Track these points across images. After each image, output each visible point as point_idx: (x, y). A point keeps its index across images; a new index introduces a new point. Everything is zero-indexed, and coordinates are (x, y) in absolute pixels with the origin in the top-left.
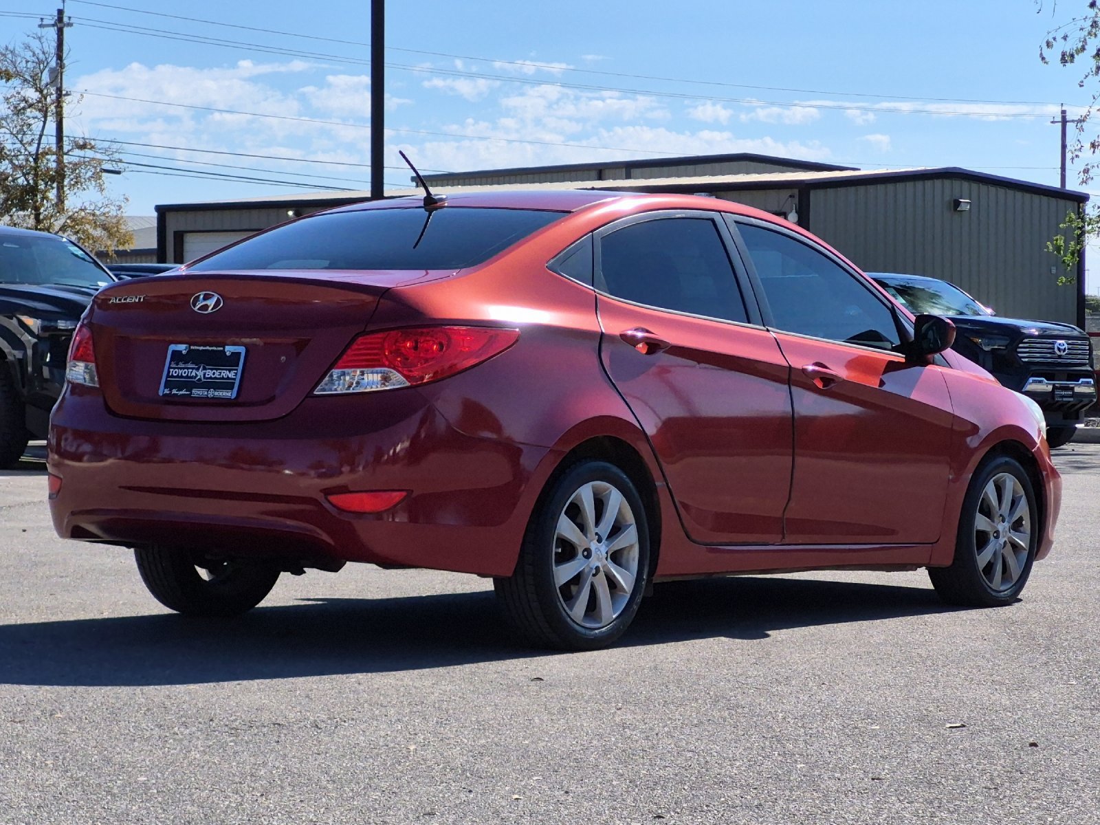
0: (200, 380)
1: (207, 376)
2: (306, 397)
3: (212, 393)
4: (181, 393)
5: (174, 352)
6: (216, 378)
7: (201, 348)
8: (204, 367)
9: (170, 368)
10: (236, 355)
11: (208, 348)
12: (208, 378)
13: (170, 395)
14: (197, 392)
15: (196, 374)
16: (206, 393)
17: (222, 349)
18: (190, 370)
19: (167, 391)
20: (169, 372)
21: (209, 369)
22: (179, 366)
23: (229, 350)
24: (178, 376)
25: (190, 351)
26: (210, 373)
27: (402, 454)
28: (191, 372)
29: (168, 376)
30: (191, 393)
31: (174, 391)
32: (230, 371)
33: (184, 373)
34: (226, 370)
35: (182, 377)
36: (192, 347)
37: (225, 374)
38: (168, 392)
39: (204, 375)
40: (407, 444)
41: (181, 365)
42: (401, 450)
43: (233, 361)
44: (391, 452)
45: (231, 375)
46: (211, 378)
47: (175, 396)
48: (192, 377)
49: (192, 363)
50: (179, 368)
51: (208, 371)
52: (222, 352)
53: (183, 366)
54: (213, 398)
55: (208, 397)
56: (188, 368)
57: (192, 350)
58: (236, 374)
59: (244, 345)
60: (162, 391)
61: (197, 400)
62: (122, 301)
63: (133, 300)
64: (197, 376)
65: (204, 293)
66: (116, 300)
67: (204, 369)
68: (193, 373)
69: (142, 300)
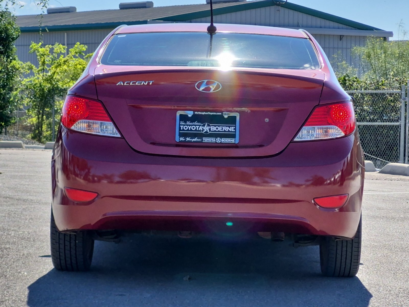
0: (206, 132)
1: (212, 130)
2: (290, 142)
3: (218, 140)
4: (193, 140)
5: (181, 115)
6: (219, 131)
7: (203, 113)
8: (207, 124)
9: (180, 125)
11: (209, 113)
12: (212, 131)
13: (185, 141)
14: (206, 140)
15: (203, 129)
16: (214, 140)
17: (220, 114)
18: (197, 127)
19: (182, 139)
20: (180, 128)
21: (212, 126)
22: (187, 124)
23: (227, 115)
24: (188, 130)
25: (194, 115)
26: (213, 128)
27: (338, 179)
28: (199, 128)
29: (180, 129)
30: (202, 140)
31: (188, 139)
32: (229, 126)
33: (194, 128)
34: (227, 126)
35: (191, 130)
36: (196, 113)
37: (226, 128)
38: (184, 140)
39: (210, 129)
40: (340, 174)
42: (338, 178)
43: (232, 120)
44: (333, 179)
45: (232, 129)
46: (215, 131)
47: (190, 142)
48: (200, 131)
49: (198, 122)
50: (187, 125)
51: (212, 127)
52: (222, 116)
53: (191, 124)
54: (221, 143)
55: (216, 143)
56: (195, 125)
57: (196, 115)
58: (235, 129)
59: (237, 112)
60: (178, 139)
61: (208, 145)
62: (131, 84)
63: (142, 84)
64: (203, 130)
65: (206, 80)
66: (124, 84)
67: (208, 125)
68: (201, 128)
69: (151, 84)
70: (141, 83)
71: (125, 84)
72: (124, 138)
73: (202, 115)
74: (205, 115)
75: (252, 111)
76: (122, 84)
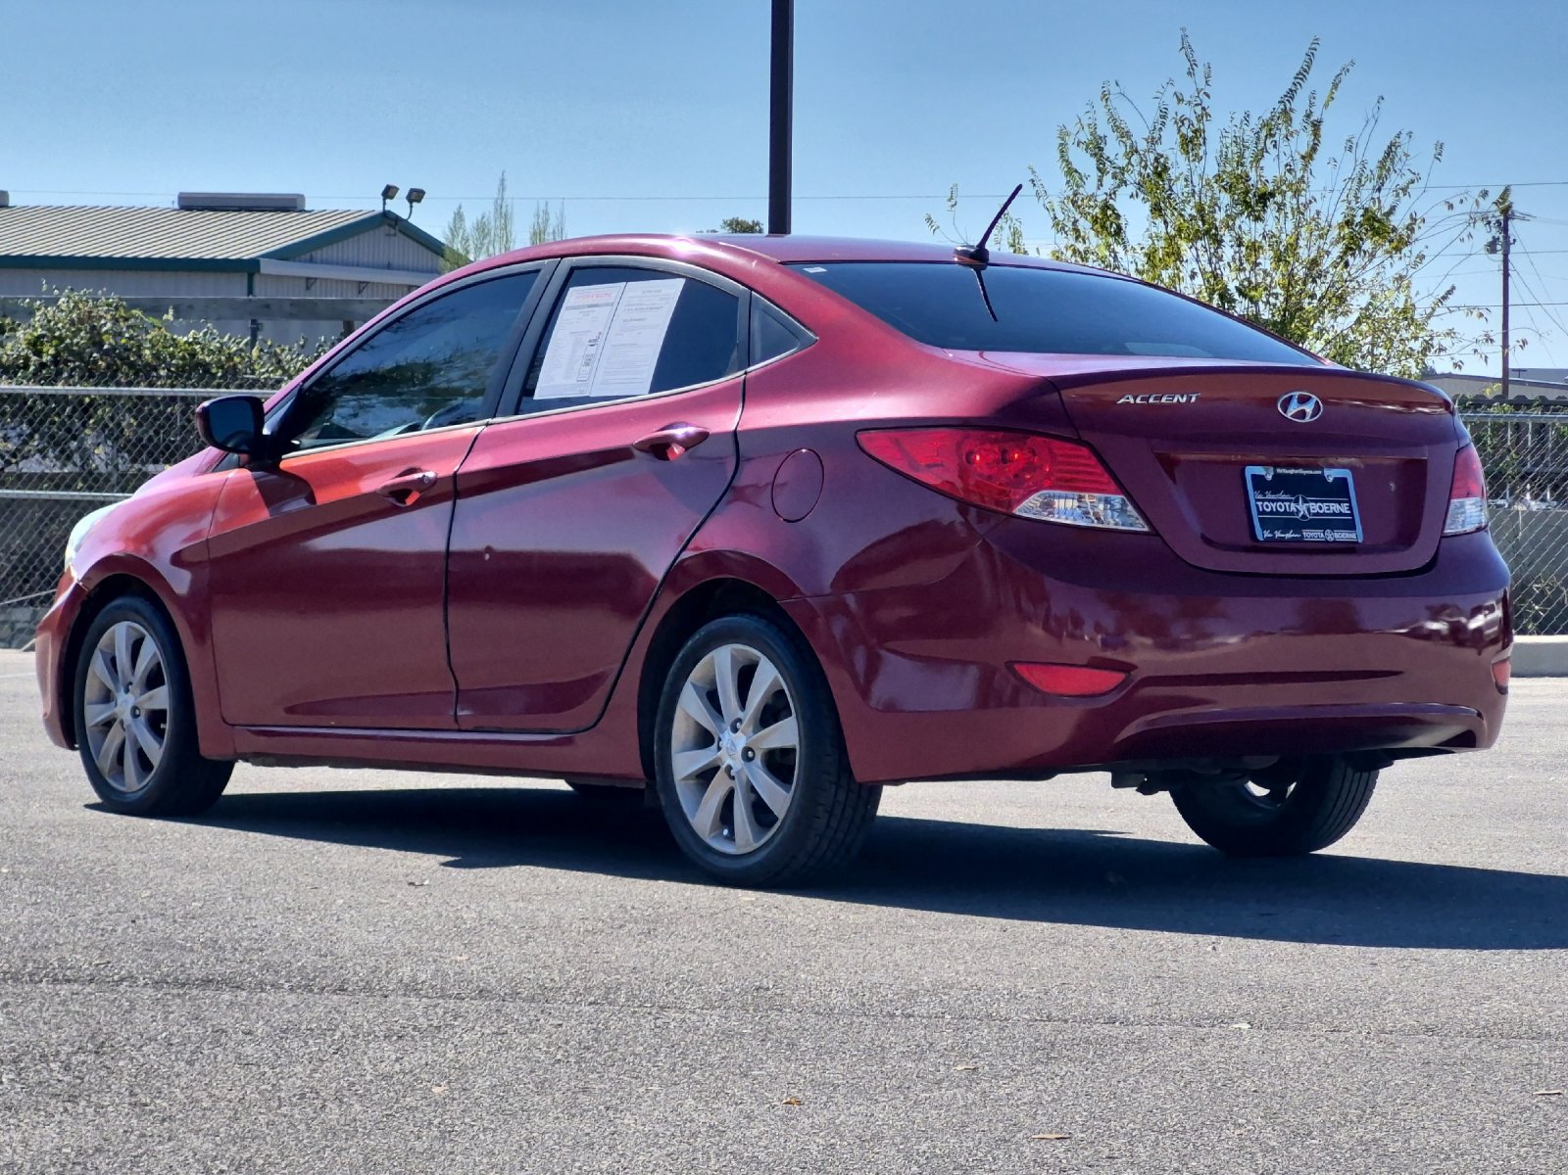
0: (1304, 516)
1: (1312, 511)
2: (1441, 537)
3: (1331, 535)
4: (1288, 535)
5: (1253, 476)
6: (1324, 514)
7: (1292, 471)
8: (1303, 498)
9: (1256, 500)
10: (1342, 483)
11: (1300, 471)
12: (1314, 514)
13: (1275, 539)
14: (1311, 535)
15: (1296, 508)
16: (1322, 535)
17: (1320, 472)
18: (1287, 504)
19: (1268, 534)
20: (1258, 507)
21: (1312, 501)
22: (1267, 497)
23: (1331, 475)
24: (1271, 513)
25: (1276, 476)
26: (1315, 507)
28: (1289, 506)
29: (1260, 512)
30: (1303, 535)
31: (1278, 534)
32: (1339, 503)
33: (1281, 507)
34: (1334, 502)
35: (1278, 513)
36: (1279, 471)
37: (1335, 507)
38: (1270, 535)
39: (1309, 510)
41: (1269, 496)
43: (1339, 490)
45: (1344, 508)
46: (1318, 514)
47: (1282, 540)
48: (1292, 513)
49: (1285, 493)
50: (1269, 501)
51: (1311, 504)
52: (1322, 477)
53: (1273, 497)
54: (1334, 542)
55: (1327, 542)
56: (1283, 501)
57: (1280, 475)
58: (1351, 508)
59: (1344, 467)
60: (1262, 534)
61: (1314, 546)
62: (1151, 401)
63: (1175, 400)
64: (1298, 511)
65: (1298, 393)
66: (1135, 399)
67: (1305, 501)
68: (1293, 508)
69: (1193, 400)
70: (1173, 397)
71: (1138, 401)
72: (1157, 534)
73: (1289, 474)
74: (1294, 474)
75: (1367, 466)
76: (1132, 401)
